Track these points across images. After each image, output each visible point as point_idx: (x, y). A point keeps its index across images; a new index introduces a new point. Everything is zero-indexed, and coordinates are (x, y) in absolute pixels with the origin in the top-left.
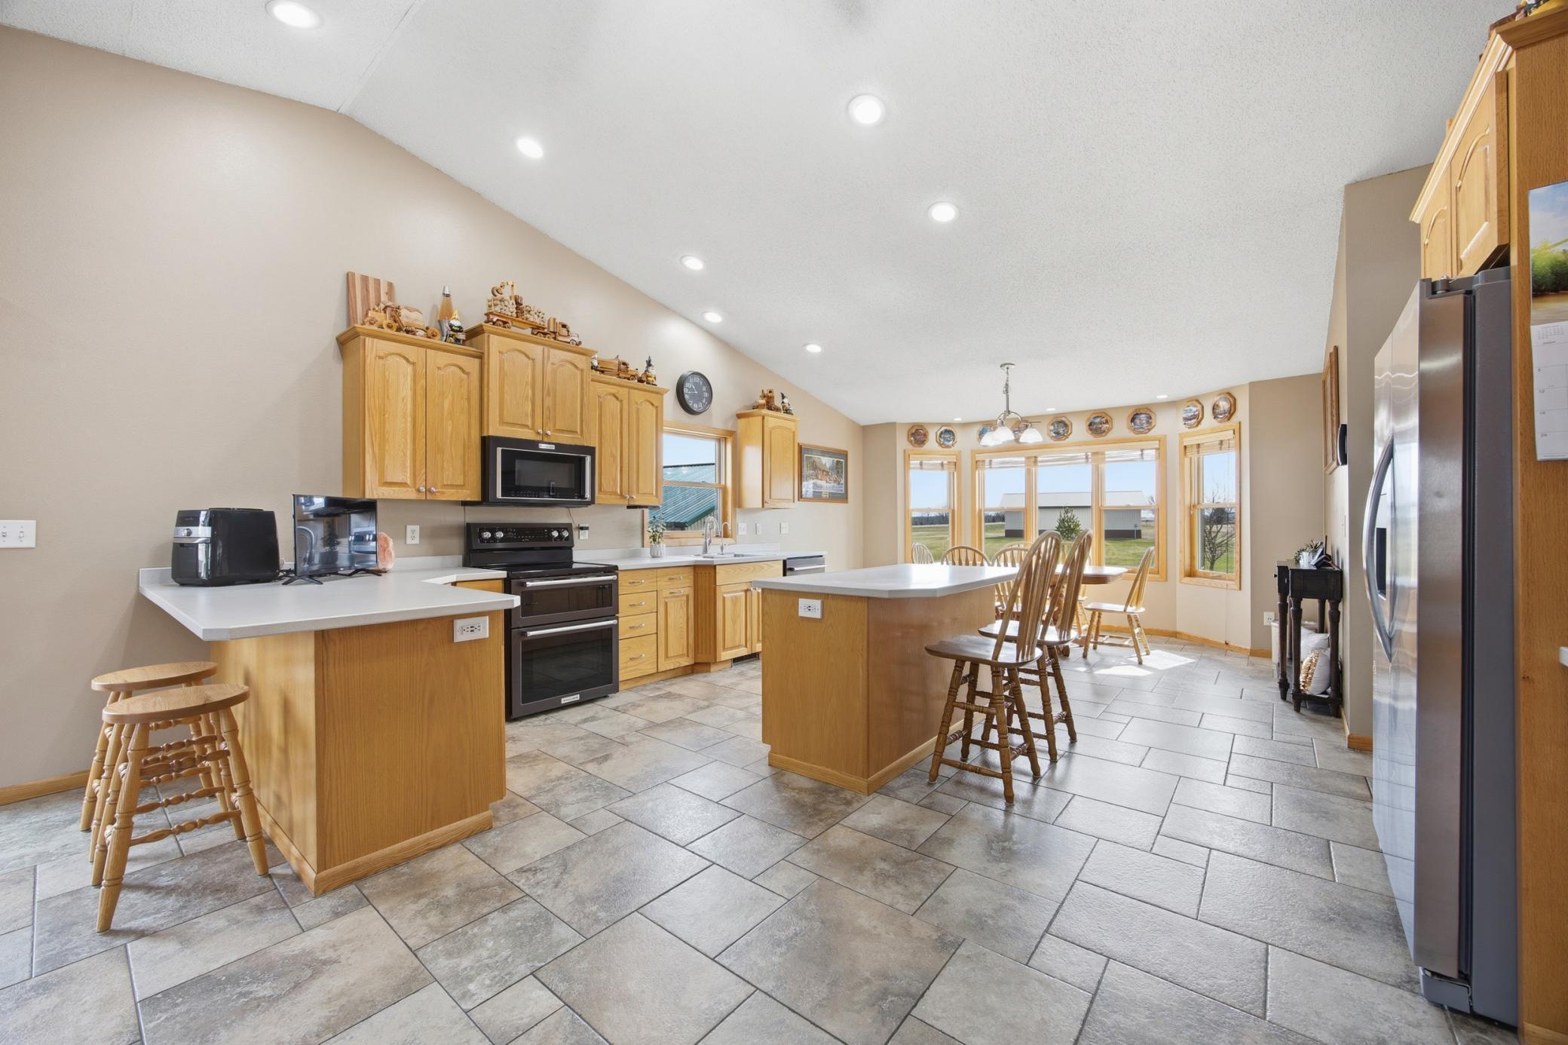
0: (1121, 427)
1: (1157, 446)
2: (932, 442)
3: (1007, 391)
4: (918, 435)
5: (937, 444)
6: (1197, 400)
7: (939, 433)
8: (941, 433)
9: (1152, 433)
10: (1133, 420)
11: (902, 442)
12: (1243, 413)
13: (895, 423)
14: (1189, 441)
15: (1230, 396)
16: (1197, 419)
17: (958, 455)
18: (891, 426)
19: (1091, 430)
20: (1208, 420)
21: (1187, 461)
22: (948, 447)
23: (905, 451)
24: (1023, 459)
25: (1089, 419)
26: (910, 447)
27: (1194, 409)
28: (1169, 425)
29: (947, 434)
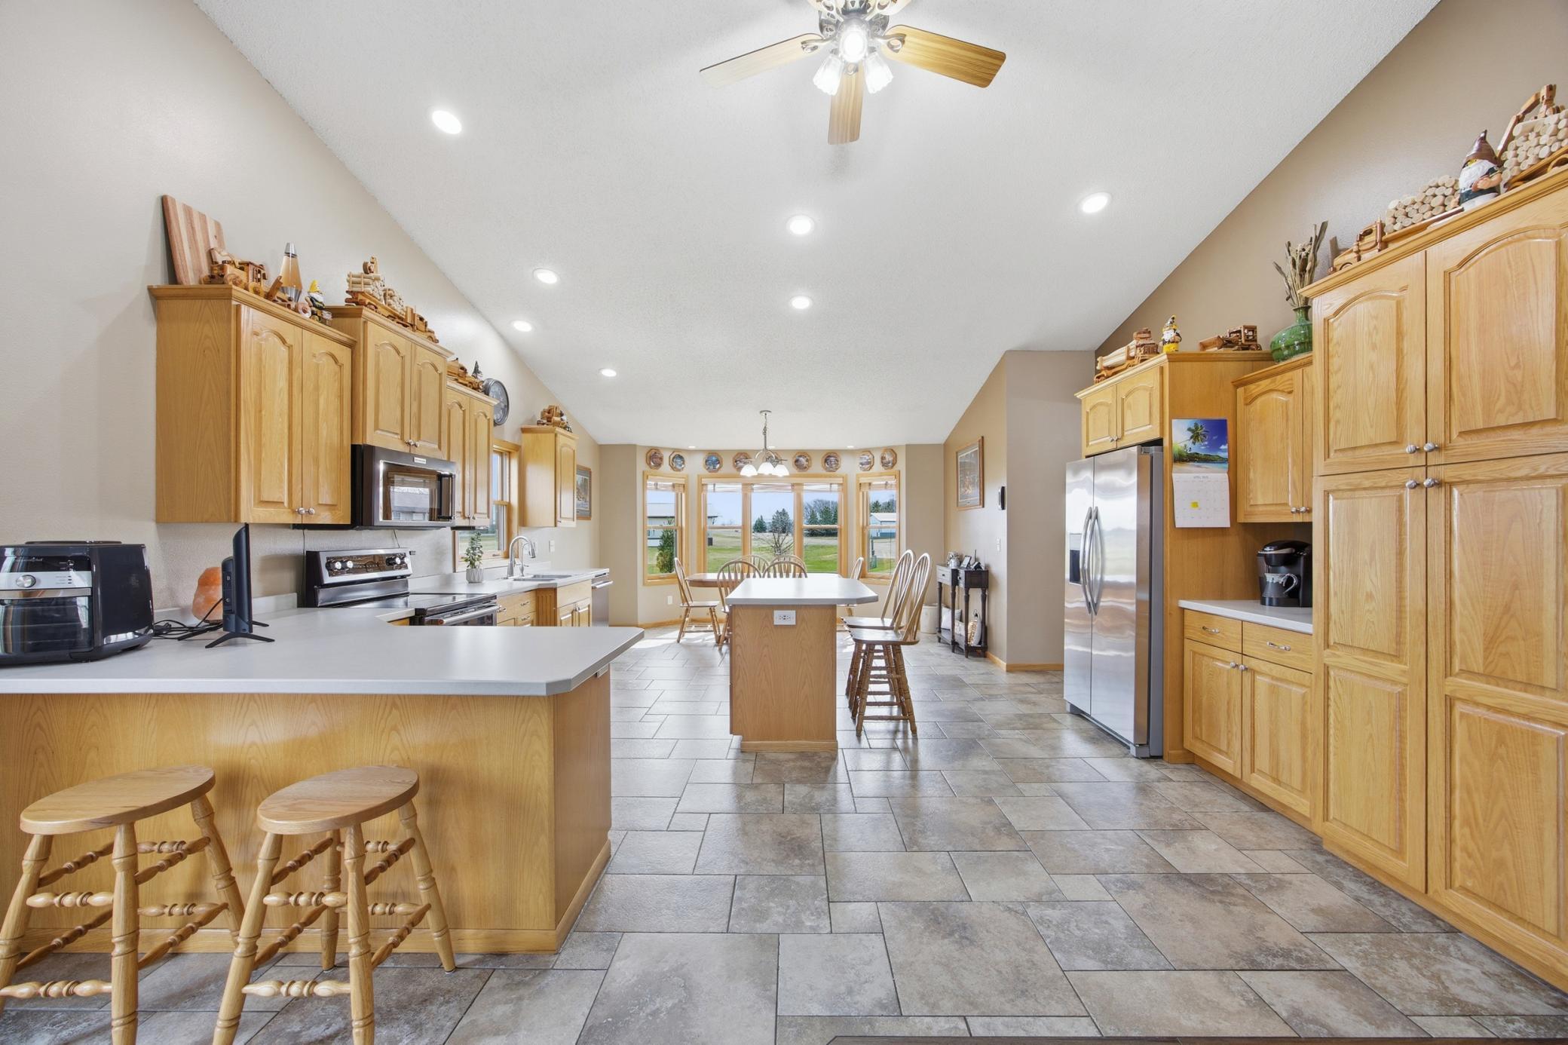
0: (817, 466)
1: (842, 482)
2: (666, 466)
3: (765, 433)
4: (654, 457)
5: (670, 467)
6: (868, 451)
7: (672, 457)
8: (674, 458)
9: (838, 472)
10: (826, 461)
11: (641, 465)
12: (901, 465)
13: (635, 446)
14: (863, 480)
15: (892, 451)
16: (870, 464)
17: (687, 478)
18: (631, 448)
19: (797, 465)
20: (878, 467)
21: (861, 494)
22: (679, 470)
23: (643, 472)
24: (740, 486)
25: (795, 457)
26: (647, 468)
27: (867, 458)
28: (849, 467)
29: (678, 457)
